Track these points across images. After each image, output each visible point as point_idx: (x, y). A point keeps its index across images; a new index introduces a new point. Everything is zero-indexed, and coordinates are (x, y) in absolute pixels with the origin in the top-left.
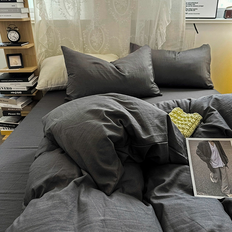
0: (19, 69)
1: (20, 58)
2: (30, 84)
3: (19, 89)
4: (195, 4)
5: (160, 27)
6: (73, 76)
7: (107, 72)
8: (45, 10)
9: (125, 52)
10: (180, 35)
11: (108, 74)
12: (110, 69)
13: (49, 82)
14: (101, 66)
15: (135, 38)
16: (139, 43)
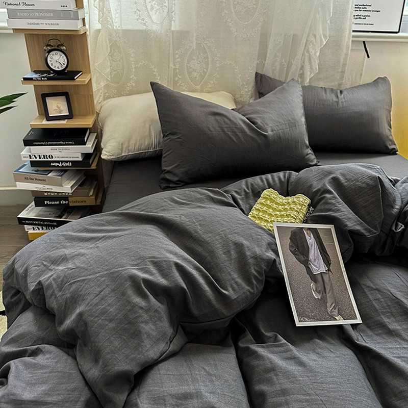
0: (66, 120)
1: (65, 100)
2: (89, 147)
3: (67, 157)
4: (366, 7)
5: (310, 47)
6: (177, 137)
7: (236, 130)
8: (109, 11)
11: (238, 133)
12: (241, 125)
13: (124, 147)
14: (226, 119)
15: (264, 64)
16: (271, 73)
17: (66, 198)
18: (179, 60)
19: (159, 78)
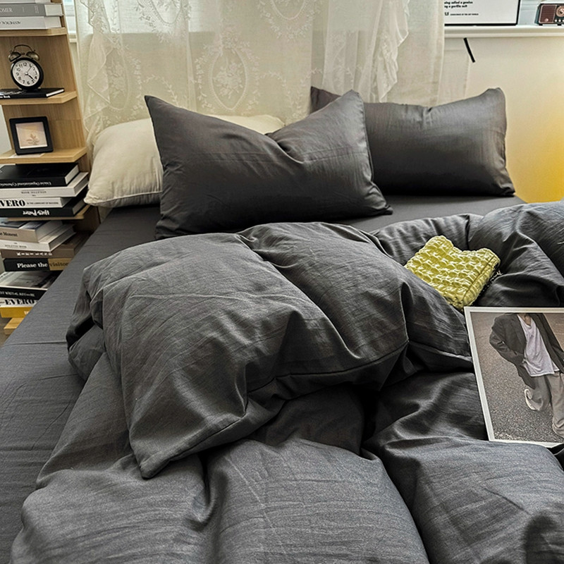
0: (43, 154)
1: (43, 129)
2: (70, 190)
3: (43, 203)
5: (384, 48)
7: (258, 158)
8: (102, 8)
9: (299, 109)
10: (432, 67)
11: (261, 162)
13: (116, 187)
14: (245, 144)
15: (322, 76)
16: (333, 87)
17: (45, 260)
18: (201, 72)
19: (176, 97)
